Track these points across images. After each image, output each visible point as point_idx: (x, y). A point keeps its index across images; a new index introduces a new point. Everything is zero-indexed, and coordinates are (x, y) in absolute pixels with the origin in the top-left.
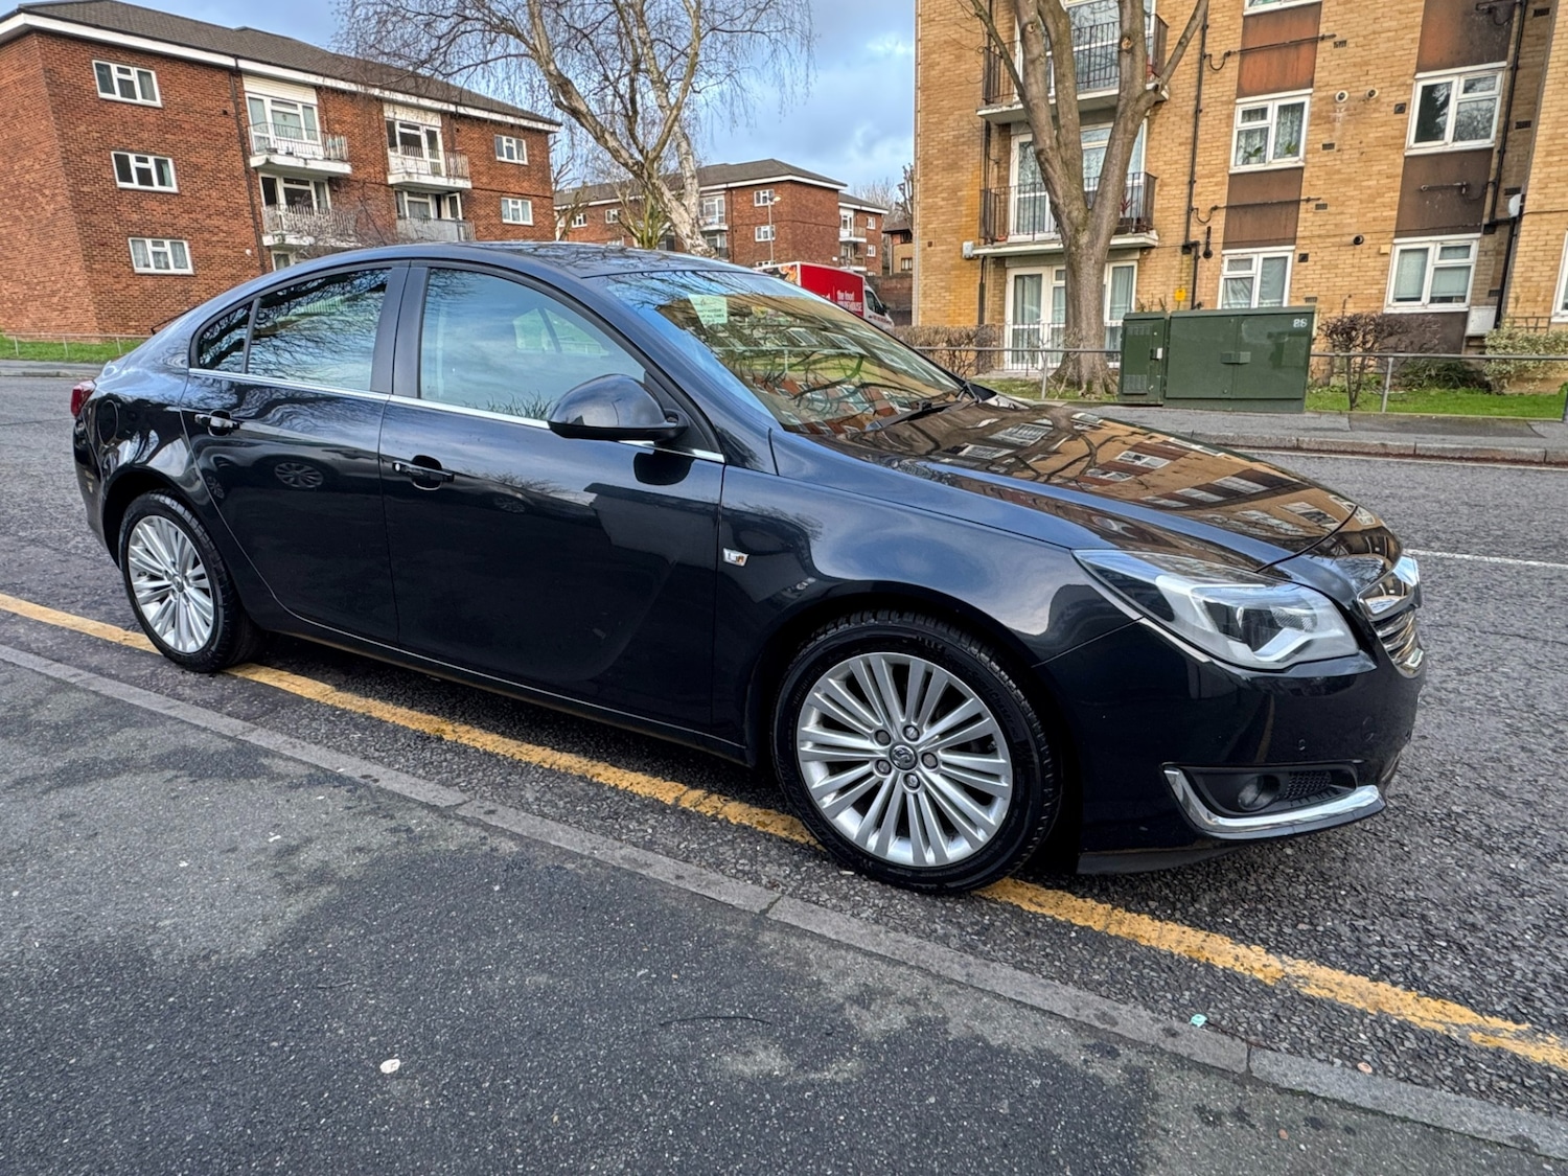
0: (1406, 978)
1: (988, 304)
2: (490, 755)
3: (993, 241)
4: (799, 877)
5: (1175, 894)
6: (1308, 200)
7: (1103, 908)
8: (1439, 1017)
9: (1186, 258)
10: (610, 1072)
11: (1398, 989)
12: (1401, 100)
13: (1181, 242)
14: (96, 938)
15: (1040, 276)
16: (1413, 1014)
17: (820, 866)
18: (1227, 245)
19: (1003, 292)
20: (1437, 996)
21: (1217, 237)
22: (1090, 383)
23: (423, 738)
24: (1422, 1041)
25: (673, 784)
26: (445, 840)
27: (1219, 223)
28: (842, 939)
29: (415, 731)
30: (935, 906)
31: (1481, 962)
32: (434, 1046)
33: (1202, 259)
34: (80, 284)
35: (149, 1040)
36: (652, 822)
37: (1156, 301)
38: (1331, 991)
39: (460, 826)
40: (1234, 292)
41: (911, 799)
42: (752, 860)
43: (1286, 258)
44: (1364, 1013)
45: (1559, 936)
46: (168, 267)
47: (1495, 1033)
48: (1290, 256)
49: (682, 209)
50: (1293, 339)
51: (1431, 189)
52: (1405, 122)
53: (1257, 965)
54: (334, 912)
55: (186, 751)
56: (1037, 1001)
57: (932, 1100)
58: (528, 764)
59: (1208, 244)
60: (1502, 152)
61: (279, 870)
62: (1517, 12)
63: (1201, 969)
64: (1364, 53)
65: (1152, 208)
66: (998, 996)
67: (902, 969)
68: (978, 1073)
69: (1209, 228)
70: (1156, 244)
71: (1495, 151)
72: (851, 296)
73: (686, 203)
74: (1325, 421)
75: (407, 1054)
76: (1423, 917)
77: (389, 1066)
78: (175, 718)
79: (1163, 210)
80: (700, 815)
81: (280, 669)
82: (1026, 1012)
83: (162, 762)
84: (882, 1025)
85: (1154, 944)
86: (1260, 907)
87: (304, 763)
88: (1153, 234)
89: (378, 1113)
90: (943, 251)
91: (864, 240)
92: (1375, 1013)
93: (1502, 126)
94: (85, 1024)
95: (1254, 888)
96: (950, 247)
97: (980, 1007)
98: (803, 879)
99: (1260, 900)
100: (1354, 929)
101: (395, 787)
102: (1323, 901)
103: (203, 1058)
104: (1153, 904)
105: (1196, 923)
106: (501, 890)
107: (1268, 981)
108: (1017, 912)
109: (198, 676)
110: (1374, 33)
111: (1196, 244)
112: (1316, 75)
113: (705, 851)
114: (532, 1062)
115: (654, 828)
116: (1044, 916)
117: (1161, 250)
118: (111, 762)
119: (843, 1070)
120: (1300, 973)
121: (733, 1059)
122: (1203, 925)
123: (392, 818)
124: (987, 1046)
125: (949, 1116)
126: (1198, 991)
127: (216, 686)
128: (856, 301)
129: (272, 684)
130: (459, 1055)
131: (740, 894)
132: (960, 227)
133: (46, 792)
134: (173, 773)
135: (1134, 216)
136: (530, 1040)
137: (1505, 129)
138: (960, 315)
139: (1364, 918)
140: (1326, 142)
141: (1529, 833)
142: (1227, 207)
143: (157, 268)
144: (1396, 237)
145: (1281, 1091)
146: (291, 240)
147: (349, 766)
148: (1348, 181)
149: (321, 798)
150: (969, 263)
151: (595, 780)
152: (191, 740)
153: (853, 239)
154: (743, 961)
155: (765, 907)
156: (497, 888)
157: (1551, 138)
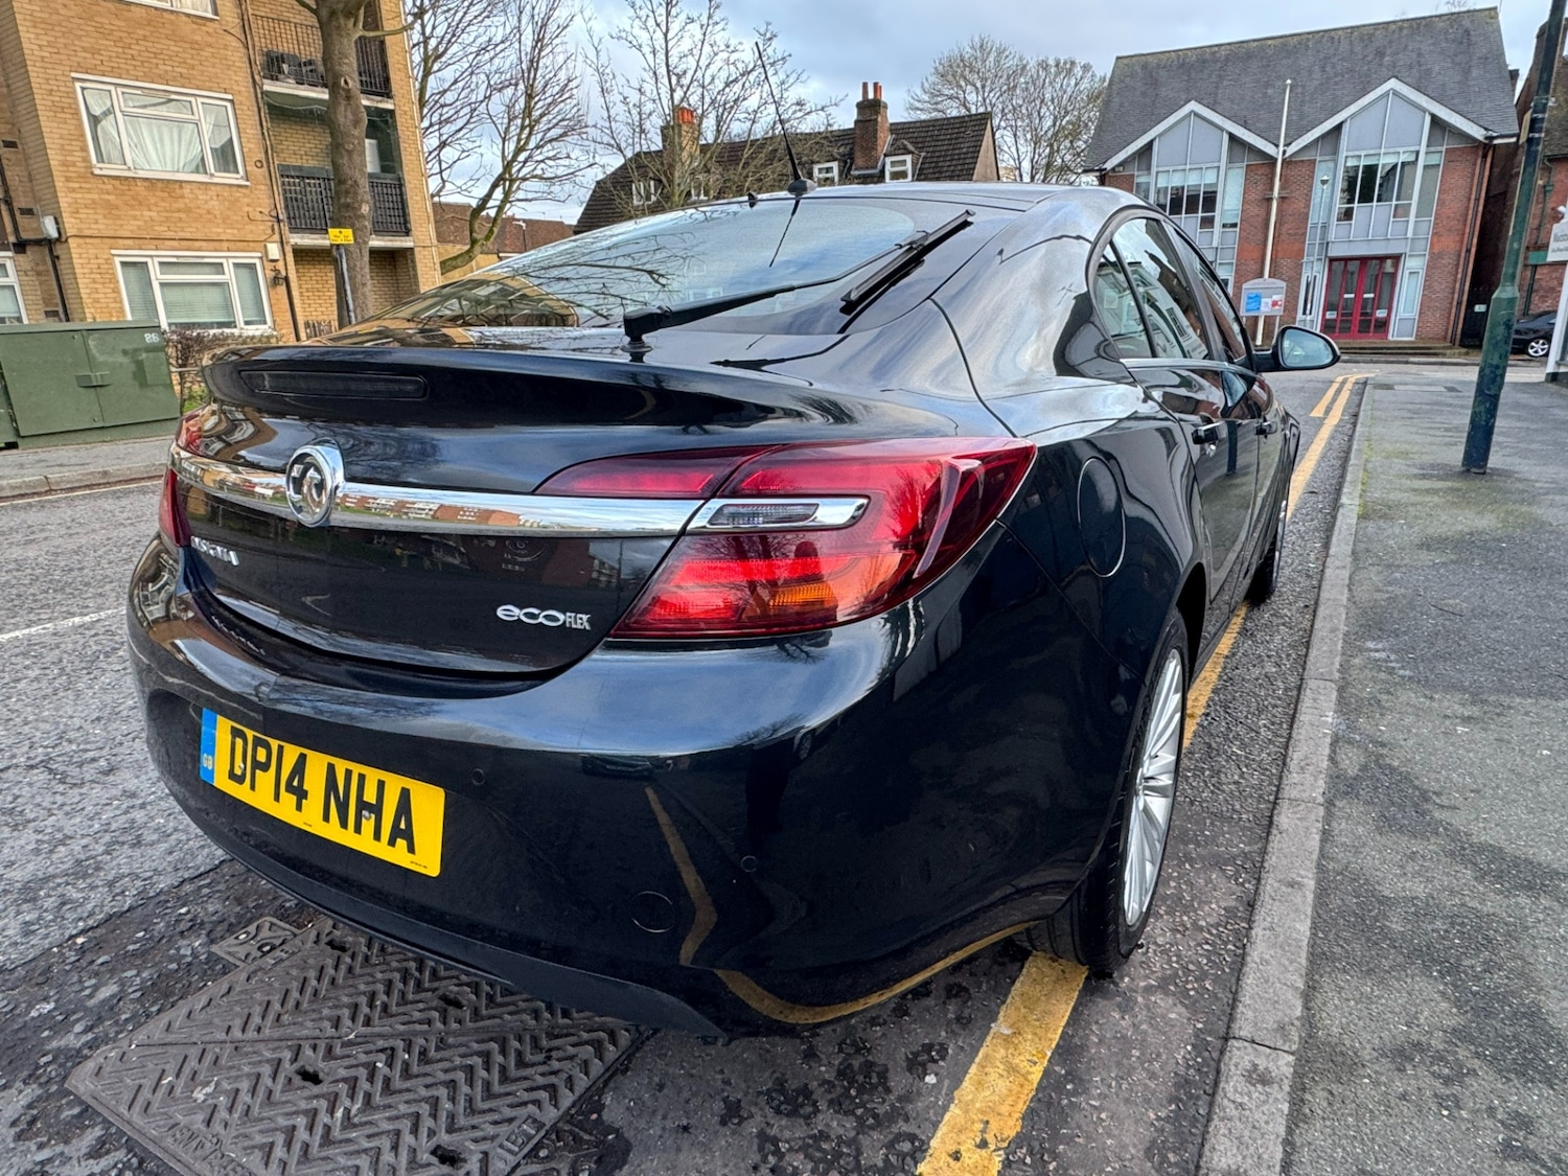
157: (64, 164)
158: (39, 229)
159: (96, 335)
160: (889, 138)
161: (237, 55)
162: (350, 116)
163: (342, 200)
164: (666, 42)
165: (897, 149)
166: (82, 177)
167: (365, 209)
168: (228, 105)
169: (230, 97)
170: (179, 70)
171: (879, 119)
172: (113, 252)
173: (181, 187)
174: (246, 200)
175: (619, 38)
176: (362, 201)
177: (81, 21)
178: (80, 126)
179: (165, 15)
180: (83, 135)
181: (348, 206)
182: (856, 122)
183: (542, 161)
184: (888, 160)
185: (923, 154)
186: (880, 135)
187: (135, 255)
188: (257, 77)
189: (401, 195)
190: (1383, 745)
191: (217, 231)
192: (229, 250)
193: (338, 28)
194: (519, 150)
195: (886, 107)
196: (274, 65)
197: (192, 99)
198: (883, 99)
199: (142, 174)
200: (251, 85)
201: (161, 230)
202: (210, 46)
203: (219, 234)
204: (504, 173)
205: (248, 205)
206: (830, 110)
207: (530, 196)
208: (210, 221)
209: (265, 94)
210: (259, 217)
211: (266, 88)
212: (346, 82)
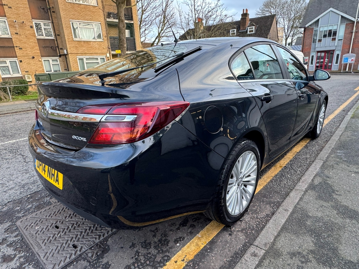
6: (16, 47)
12: (31, 25)
40: (4, 70)
43: (16, 61)
51: (45, 47)
52: (34, 30)
60: (57, 40)
62: (49, 11)
64: (17, 11)
71: (55, 40)
93: (54, 35)
110: (18, 7)
112: (6, 14)
137: (55, 35)
140: (16, 32)
144: (41, 57)
148: (25, 43)
157: (68, 39)
158: (63, 52)
159: (69, 74)
160: (249, 22)
161: (101, 13)
162: (122, 25)
163: (121, 44)
164: (194, 3)
165: (251, 25)
166: (71, 41)
167: (125, 45)
168: (100, 24)
169: (100, 23)
170: (90, 17)
171: (247, 18)
172: (77, 56)
173: (90, 42)
174: (103, 44)
175: (184, 3)
176: (125, 44)
177: (72, 9)
178: (71, 31)
179: (87, 6)
180: (72, 33)
181: (122, 45)
182: (241, 19)
183: (167, 32)
184: (249, 28)
185: (258, 26)
186: (247, 22)
187: (81, 57)
188: (105, 18)
189: (134, 42)
190: (328, 177)
191: (97, 51)
192: (99, 55)
193: (120, 6)
194: (162, 30)
195: (249, 15)
196: (109, 15)
197: (93, 24)
198: (248, 13)
199: (83, 40)
200: (104, 20)
201: (86, 52)
202: (96, 12)
203: (97, 52)
204: (158, 35)
205: (103, 45)
206: (233, 17)
207: (164, 40)
208: (96, 49)
209: (107, 21)
210: (105, 48)
211: (107, 20)
212: (122, 18)
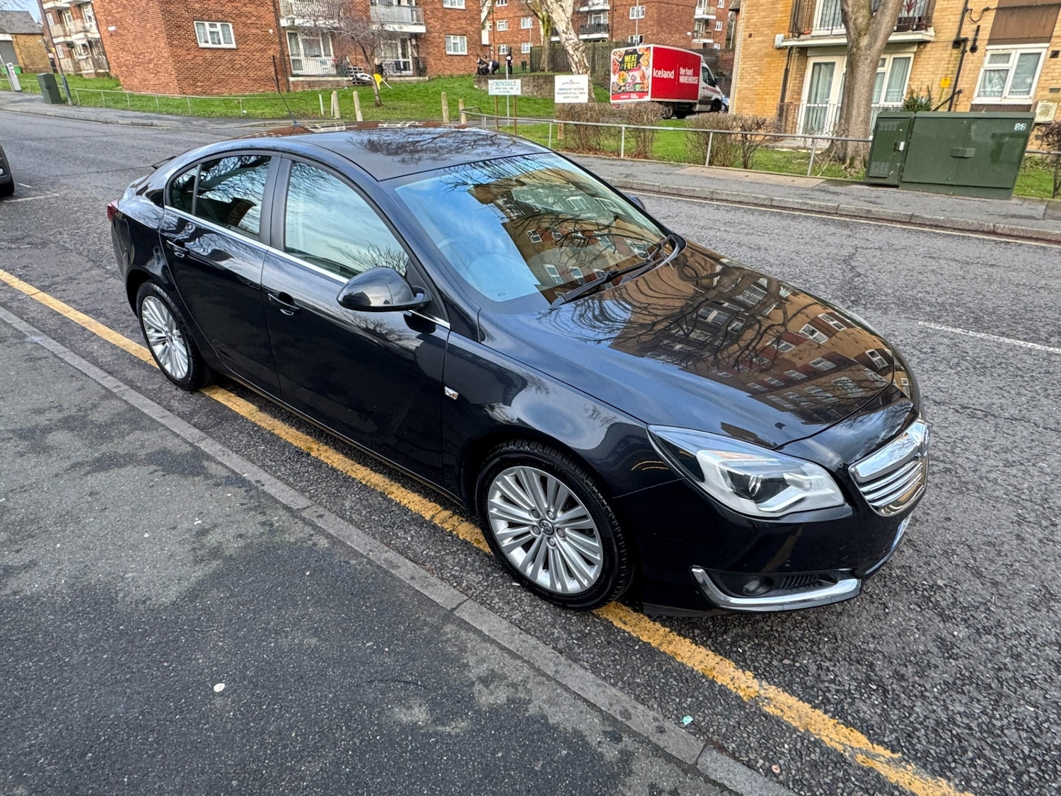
0: (836, 709)
1: (790, 85)
2: (334, 470)
3: (800, 34)
4: (486, 584)
5: (714, 625)
7: (663, 630)
8: (843, 740)
9: (955, 51)
10: (331, 709)
11: (826, 717)
13: (953, 38)
14: (93, 581)
15: (833, 64)
16: (827, 736)
17: (502, 577)
18: (991, 41)
19: (803, 76)
20: (848, 724)
21: (985, 34)
22: (852, 159)
23: (299, 452)
24: (823, 755)
25: (434, 504)
26: (290, 534)
27: (987, 22)
28: (492, 636)
29: (296, 447)
30: (560, 616)
31: (893, 704)
32: (244, 678)
33: (969, 53)
34: (166, 55)
35: (105, 652)
36: (412, 532)
37: (924, 87)
38: (782, 711)
39: (300, 524)
40: (990, 82)
41: (551, 552)
42: (463, 568)
43: (1040, 54)
44: (796, 730)
45: (958, 692)
46: (220, 43)
47: (874, 757)
48: (1044, 52)
49: (560, 10)
50: (1012, 139)
53: (743, 686)
54: (216, 579)
55: (165, 452)
56: (590, 696)
57: (500, 755)
58: (354, 479)
59: (975, 40)
61: (195, 546)
63: (707, 683)
65: (933, 8)
66: (567, 689)
67: (519, 662)
68: (533, 741)
69: (979, 27)
70: (932, 39)
72: (690, 72)
73: (564, 5)
74: (1025, 209)
75: (230, 681)
76: (871, 665)
77: (219, 688)
78: (164, 426)
79: (943, 10)
80: (443, 530)
81: (230, 391)
82: (580, 702)
83: (151, 459)
84: (491, 700)
85: (684, 661)
86: (766, 643)
87: (227, 467)
88: (931, 31)
89: (205, 716)
90: (759, 42)
91: (714, 17)
92: (803, 731)
94: (76, 637)
95: (768, 628)
96: (765, 38)
97: (553, 696)
98: (488, 586)
99: (767, 639)
100: (820, 667)
101: (272, 491)
102: (809, 644)
103: (129, 668)
104: (697, 632)
105: (719, 650)
106: (310, 575)
107: (745, 698)
108: (609, 626)
109: (184, 392)
111: (965, 40)
113: (437, 557)
114: (292, 695)
115: (412, 537)
116: (624, 631)
117: (934, 45)
118: (123, 457)
119: (458, 727)
120: (768, 696)
121: (400, 711)
122: (722, 651)
123: (265, 514)
124: (547, 722)
125: (505, 766)
126: (697, 699)
127: (194, 401)
128: (694, 75)
129: (223, 402)
130: (256, 686)
131: (443, 594)
132: (775, 22)
133: (85, 475)
134: (155, 467)
135: (916, 16)
136: (295, 681)
138: (767, 94)
139: (830, 660)
141: (982, 609)
142: (998, 9)
143: (213, 43)
145: (708, 780)
146: (298, 22)
147: (250, 472)
149: (229, 495)
150: (778, 52)
151: (389, 496)
152: (171, 443)
153: (706, 17)
154: (429, 643)
155: (454, 606)
156: (308, 573)
